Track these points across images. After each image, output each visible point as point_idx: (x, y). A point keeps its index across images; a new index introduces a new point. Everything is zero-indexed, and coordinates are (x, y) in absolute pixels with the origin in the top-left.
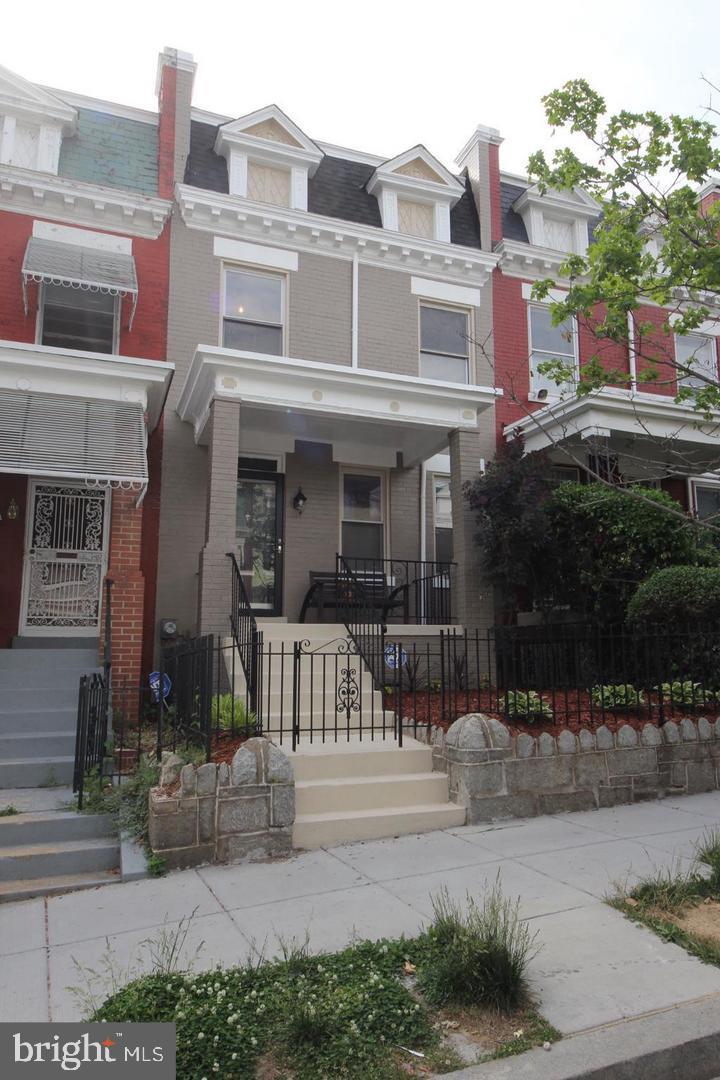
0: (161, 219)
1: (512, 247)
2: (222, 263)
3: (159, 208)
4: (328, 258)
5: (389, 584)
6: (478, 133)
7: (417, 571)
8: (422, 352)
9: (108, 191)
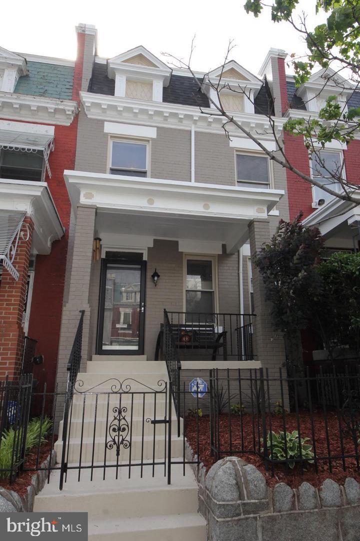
0: (70, 113)
1: (296, 114)
2: (109, 137)
3: (70, 106)
4: (175, 130)
5: (216, 331)
6: (271, 52)
7: (238, 321)
8: (238, 181)
9: (38, 99)
